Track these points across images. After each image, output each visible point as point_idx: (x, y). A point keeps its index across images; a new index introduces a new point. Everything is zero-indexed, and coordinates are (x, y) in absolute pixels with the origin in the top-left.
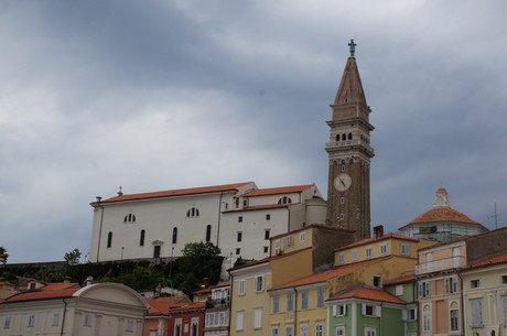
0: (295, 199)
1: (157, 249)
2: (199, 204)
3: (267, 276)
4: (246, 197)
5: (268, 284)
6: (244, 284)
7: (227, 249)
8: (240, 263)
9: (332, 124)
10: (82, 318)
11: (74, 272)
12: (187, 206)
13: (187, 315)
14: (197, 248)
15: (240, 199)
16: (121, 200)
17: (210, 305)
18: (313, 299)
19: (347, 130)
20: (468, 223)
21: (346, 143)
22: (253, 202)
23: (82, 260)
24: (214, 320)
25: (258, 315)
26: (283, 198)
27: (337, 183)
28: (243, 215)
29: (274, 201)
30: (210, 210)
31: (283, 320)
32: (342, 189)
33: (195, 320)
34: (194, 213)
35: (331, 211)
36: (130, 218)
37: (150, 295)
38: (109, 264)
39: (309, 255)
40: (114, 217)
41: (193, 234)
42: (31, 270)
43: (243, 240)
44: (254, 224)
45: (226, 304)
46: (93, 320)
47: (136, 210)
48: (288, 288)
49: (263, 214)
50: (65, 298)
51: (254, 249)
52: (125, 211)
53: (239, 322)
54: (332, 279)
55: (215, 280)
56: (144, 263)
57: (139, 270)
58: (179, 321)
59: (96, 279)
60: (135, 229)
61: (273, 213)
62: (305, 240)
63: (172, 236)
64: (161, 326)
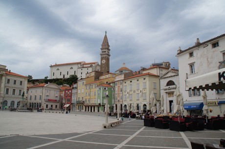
0: (94, 65)
1: (64, 76)
2: (73, 66)
3: (85, 82)
4: (83, 65)
5: (85, 83)
6: (80, 83)
7: (79, 76)
8: (81, 79)
9: (101, 49)
10: (46, 91)
11: (46, 81)
12: (70, 67)
13: (68, 90)
14: (73, 76)
15: (82, 65)
16: (56, 65)
17: (73, 88)
18: (94, 86)
19: (105, 50)
20: (129, 70)
21: (104, 53)
22: (85, 66)
23: (48, 79)
24: (74, 91)
25: (83, 90)
26: (91, 65)
27: (102, 61)
28: (83, 69)
29: (89, 65)
30: (75, 67)
31: (88, 91)
32: (103, 63)
33: (70, 91)
34: (72, 68)
35: (101, 68)
36: (58, 69)
37: (61, 86)
38: (54, 79)
39: (94, 78)
40: (55, 69)
41: (72, 73)
42: (37, 81)
43: (81, 74)
44: (85, 71)
45: (76, 88)
46: (49, 91)
47: (59, 68)
48: (89, 84)
49: (87, 68)
50: (43, 87)
51: (84, 76)
52: (57, 68)
53: (79, 92)
54: (98, 82)
55: (76, 82)
56: (61, 79)
57: (60, 81)
58: (67, 91)
59: (50, 82)
60: (59, 72)
61: (89, 68)
62: (93, 74)
63: (67, 73)
64: (64, 92)
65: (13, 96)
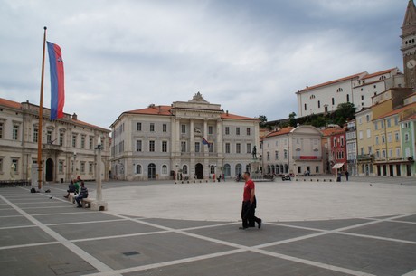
0: (387, 76)
1: (326, 108)
2: (342, 86)
3: (371, 114)
4: (364, 79)
5: (371, 118)
6: (360, 120)
7: (357, 104)
8: (363, 109)
9: (403, 37)
10: (295, 141)
11: (293, 122)
12: (337, 87)
13: (338, 135)
14: (343, 105)
15: (361, 80)
16: (308, 90)
17: (347, 130)
18: (393, 122)
19: (411, 38)
21: (412, 44)
22: (367, 81)
23: (296, 117)
24: (350, 136)
25: (369, 132)
26: (382, 76)
27: (408, 64)
28: (363, 87)
29: (377, 79)
30: (347, 88)
31: (380, 133)
32: (411, 67)
33: (342, 137)
34: (340, 90)
35: (406, 80)
36: (313, 97)
37: (323, 128)
38: (306, 117)
39: (391, 102)
40: (306, 97)
41: (340, 99)
42: (276, 123)
43: (361, 99)
44: (369, 91)
45: (354, 129)
46: (300, 141)
47: (315, 93)
48: (381, 119)
49: (373, 85)
50: (287, 133)
51: (368, 103)
52: (310, 94)
53: (361, 136)
54: (401, 112)
55: (352, 118)
56: (321, 115)
57: (319, 118)
58: (335, 138)
59: (301, 124)
60: (315, 100)
61: (377, 85)
62: (388, 96)
63: (330, 102)
64: (329, 140)
65: (238, 155)
